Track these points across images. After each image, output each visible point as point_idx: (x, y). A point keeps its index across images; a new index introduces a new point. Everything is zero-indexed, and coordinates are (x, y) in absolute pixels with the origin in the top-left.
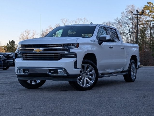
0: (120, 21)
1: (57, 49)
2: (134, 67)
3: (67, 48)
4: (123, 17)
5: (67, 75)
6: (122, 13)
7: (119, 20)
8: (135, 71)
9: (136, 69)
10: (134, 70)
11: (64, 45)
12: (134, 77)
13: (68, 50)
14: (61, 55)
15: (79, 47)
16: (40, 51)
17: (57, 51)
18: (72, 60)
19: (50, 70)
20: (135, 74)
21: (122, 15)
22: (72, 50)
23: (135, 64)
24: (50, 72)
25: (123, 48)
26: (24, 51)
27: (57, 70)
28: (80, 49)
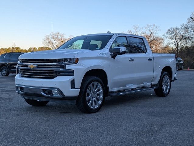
0: (186, 27)
1: (51, 66)
2: (167, 80)
3: (64, 63)
4: (189, 22)
5: (62, 97)
6: (188, 20)
7: (185, 25)
8: (169, 84)
9: (171, 81)
10: (167, 83)
11: (59, 60)
12: (168, 91)
13: (64, 67)
14: (56, 72)
15: (78, 62)
16: (34, 68)
17: (51, 67)
18: (69, 79)
19: (44, 91)
20: (169, 87)
21: (187, 21)
22: (68, 66)
23: (169, 76)
24: (44, 92)
25: (150, 60)
26: (21, 67)
27: (51, 91)
28: (80, 65)
